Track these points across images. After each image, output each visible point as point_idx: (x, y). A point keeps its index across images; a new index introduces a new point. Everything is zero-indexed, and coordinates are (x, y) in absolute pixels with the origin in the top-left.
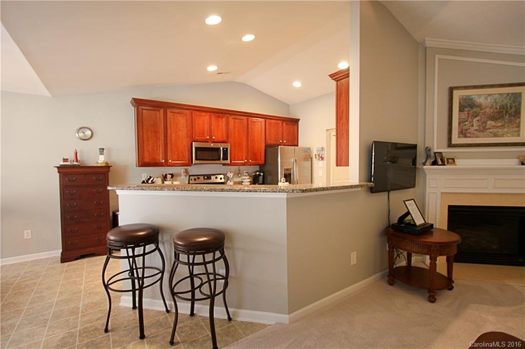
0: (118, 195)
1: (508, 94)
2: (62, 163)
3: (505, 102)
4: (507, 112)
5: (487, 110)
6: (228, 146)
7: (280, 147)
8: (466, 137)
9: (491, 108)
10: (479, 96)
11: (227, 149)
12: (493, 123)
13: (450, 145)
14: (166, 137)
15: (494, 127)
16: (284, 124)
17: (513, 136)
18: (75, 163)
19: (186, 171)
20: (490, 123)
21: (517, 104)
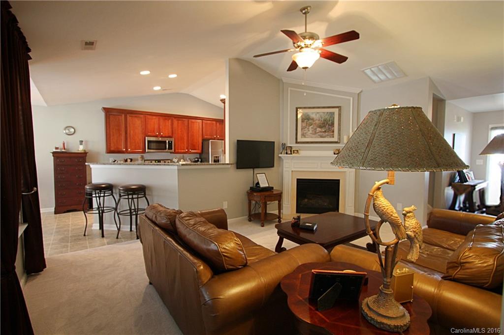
0: (91, 168)
1: (328, 113)
2: (55, 150)
3: (326, 117)
4: (327, 123)
5: (317, 122)
6: (173, 140)
7: (210, 141)
8: (305, 137)
9: (319, 120)
10: (313, 113)
11: (172, 142)
12: (320, 129)
13: (297, 142)
14: (126, 133)
15: (321, 132)
16: (218, 124)
17: (330, 137)
18: (63, 150)
19: (142, 157)
20: (319, 129)
21: (332, 118)
